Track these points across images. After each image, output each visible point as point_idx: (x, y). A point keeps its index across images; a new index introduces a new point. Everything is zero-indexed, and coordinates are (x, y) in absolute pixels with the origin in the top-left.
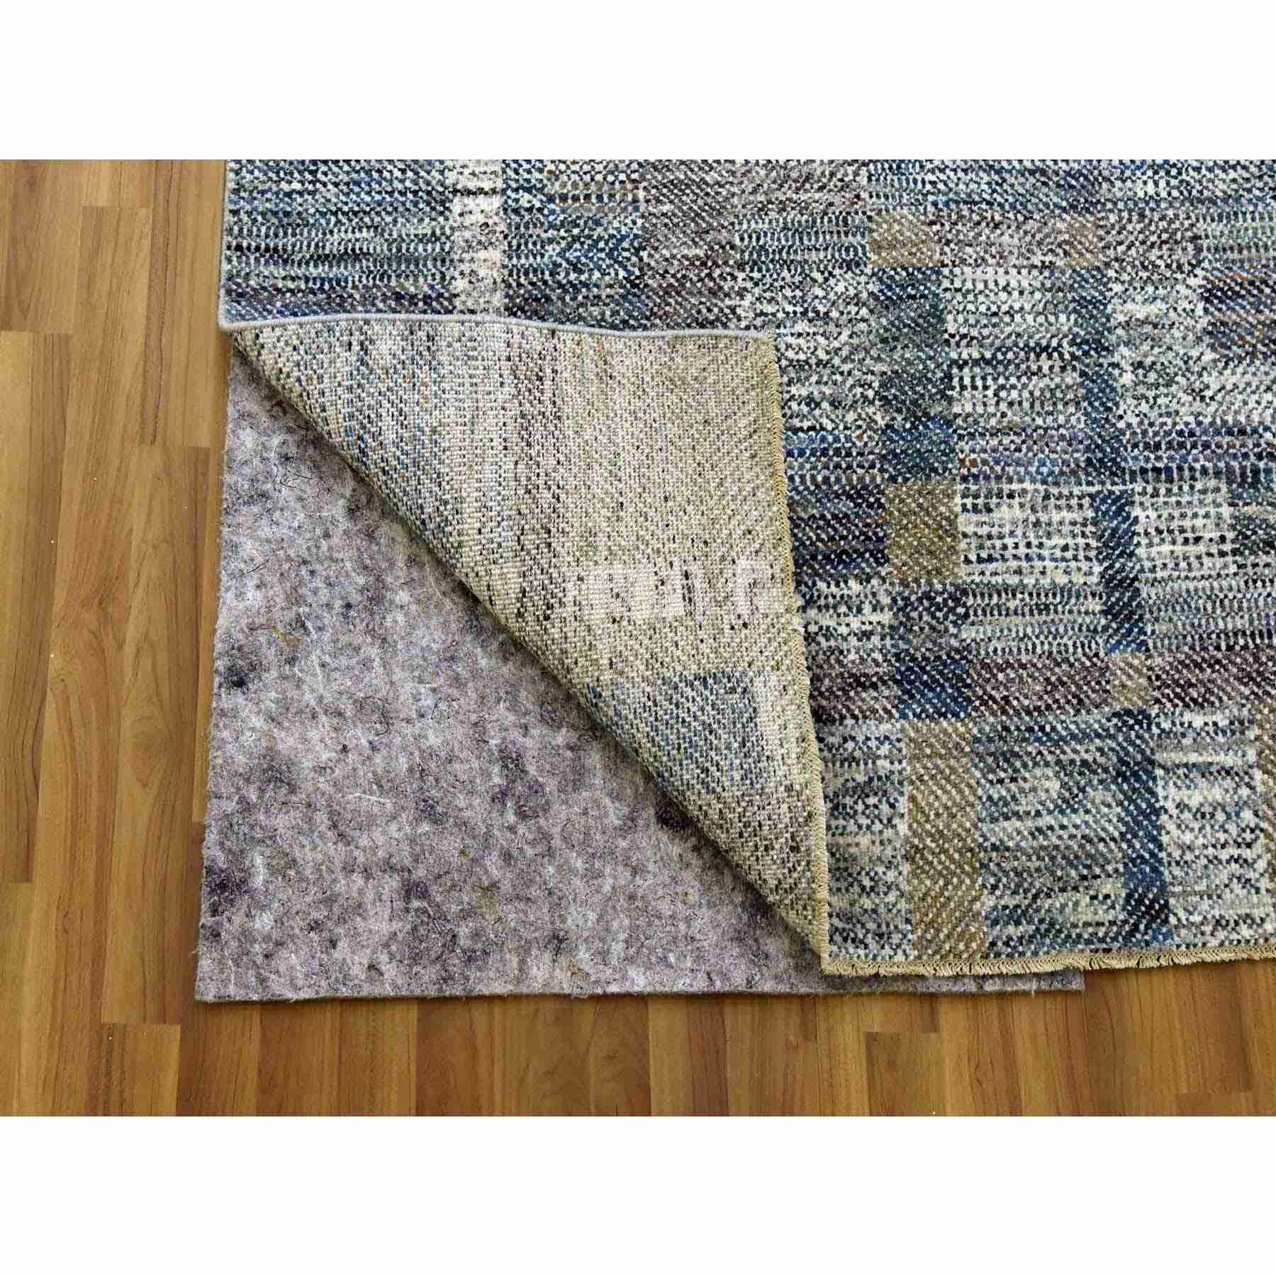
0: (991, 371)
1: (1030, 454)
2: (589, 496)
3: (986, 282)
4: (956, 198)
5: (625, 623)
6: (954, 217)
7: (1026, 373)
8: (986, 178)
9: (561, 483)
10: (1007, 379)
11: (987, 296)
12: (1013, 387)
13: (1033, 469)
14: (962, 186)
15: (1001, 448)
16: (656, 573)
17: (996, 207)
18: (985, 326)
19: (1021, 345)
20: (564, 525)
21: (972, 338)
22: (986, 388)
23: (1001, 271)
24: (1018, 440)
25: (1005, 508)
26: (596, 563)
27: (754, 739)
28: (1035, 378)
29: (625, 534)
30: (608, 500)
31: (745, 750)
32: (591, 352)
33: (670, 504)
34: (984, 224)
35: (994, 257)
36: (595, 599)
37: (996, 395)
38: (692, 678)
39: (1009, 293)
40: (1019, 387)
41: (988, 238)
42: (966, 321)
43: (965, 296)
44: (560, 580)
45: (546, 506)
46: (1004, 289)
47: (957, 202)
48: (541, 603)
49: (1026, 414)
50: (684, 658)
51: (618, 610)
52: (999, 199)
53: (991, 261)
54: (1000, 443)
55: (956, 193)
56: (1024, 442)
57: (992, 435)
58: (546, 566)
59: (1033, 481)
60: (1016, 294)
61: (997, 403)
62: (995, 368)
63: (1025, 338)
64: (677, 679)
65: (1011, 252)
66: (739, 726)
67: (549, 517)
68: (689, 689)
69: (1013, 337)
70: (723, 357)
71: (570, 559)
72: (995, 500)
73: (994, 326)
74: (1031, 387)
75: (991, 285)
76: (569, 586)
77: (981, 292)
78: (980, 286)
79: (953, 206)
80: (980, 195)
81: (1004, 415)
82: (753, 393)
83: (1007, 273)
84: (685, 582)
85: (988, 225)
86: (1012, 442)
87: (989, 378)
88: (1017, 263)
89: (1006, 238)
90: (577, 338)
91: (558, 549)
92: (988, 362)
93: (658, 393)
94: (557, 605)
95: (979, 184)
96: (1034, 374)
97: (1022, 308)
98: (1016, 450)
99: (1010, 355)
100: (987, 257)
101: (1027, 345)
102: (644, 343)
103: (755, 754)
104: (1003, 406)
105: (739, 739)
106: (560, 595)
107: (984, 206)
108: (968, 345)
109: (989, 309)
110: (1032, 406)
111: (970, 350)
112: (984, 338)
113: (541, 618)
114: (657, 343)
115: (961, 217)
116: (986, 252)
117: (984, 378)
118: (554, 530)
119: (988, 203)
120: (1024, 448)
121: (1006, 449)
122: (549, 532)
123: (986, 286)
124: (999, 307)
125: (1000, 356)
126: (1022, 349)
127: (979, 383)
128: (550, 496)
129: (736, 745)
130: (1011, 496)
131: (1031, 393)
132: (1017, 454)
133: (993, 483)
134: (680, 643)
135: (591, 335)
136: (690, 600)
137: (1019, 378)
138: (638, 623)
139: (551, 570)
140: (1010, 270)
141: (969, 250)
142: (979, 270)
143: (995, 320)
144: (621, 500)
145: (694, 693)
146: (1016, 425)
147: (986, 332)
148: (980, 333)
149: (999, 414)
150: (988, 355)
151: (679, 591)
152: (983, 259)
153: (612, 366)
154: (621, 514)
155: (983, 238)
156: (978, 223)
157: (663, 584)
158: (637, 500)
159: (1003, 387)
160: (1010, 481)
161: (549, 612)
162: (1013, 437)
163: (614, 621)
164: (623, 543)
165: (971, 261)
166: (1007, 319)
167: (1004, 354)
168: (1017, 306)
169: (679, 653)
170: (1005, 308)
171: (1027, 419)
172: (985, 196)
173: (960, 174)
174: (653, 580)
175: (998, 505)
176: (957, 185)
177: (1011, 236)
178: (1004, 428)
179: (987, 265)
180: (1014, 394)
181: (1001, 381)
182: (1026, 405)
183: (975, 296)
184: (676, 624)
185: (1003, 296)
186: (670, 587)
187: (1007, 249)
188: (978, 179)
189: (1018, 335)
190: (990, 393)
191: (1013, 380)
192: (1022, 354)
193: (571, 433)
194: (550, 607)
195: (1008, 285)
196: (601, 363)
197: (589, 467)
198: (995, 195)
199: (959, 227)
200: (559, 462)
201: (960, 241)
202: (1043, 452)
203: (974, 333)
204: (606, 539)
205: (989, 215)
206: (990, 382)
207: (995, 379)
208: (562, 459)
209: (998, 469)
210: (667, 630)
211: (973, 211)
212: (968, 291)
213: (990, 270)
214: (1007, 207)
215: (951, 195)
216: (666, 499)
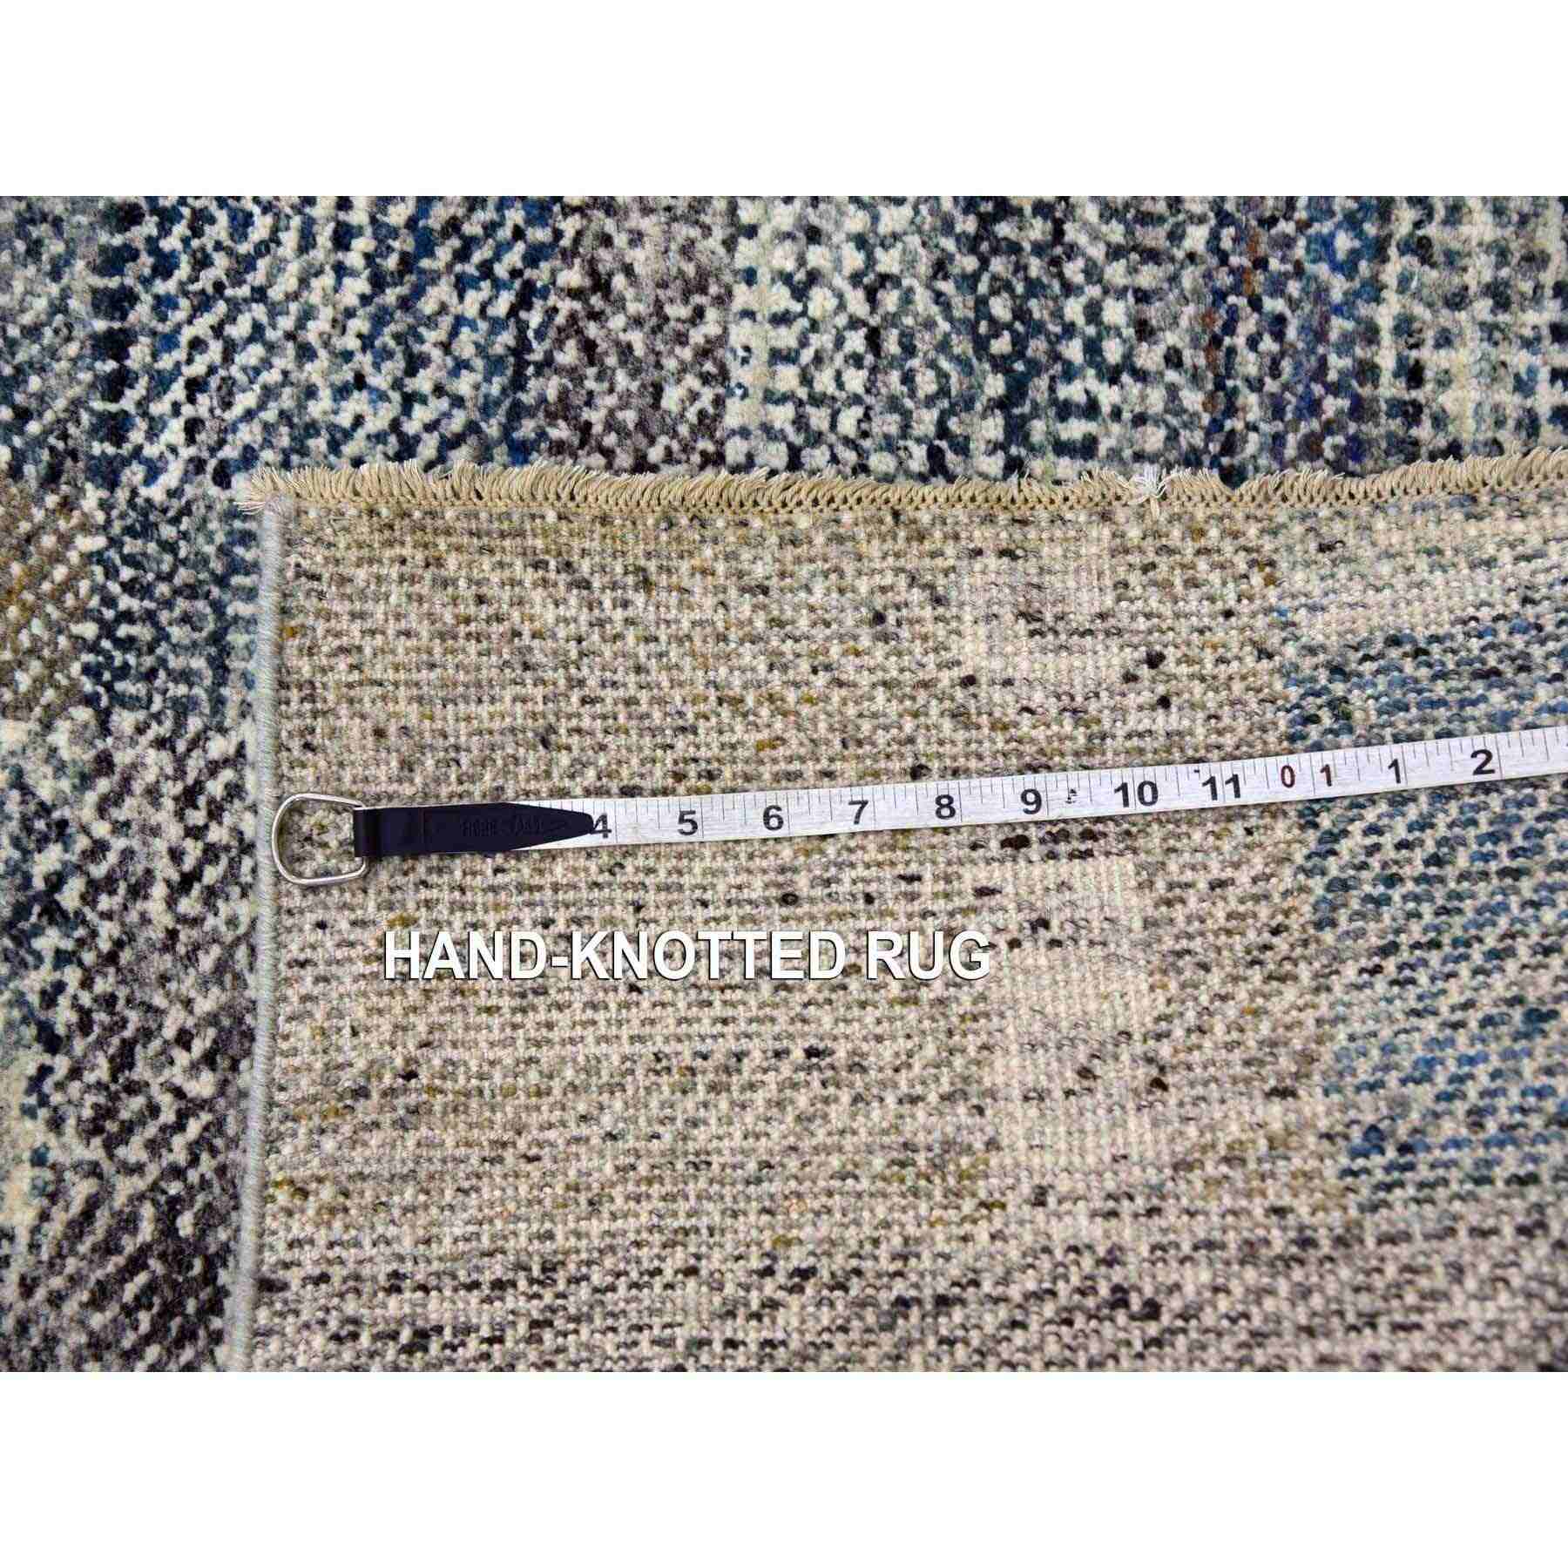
0: (1043, 382)
1: (1294, 288)
2: (793, 1164)
3: (778, 356)
4: (500, 416)
5: (1165, 1051)
6: (561, 431)
7: (1055, 262)
8: (442, 292)
9: (756, 1263)
10: (1069, 330)
11: (818, 359)
12: (1093, 312)
13: (1338, 287)
14: (464, 385)
15: (1271, 386)
16: (1014, 944)
17: (540, 275)
18: (908, 379)
19: (970, 263)
20: (883, 1252)
21: (943, 431)
22: (1091, 409)
23: (743, 296)
24: (1248, 325)
25: (1447, 400)
26: (992, 1144)
27: (1475, 644)
28: (1072, 232)
29: (903, 1044)
30: (802, 1100)
31: (1508, 670)
32: (329, 1144)
33: (802, 883)
34: (592, 330)
35: (699, 313)
36: (1097, 1151)
37: (1112, 376)
38: (1312, 836)
39: (814, 277)
40: (1094, 291)
41: (637, 322)
42: (889, 445)
43: (816, 439)
44: (1045, 1263)
45: (825, 1316)
46: (800, 293)
47: (517, 412)
48: (1107, 1329)
49: (1174, 279)
50: (1258, 863)
51: (1125, 1073)
52: (514, 257)
53: (710, 327)
54: (1256, 385)
55: (487, 408)
56: (1256, 304)
57: (1231, 410)
58: (1003, 1312)
59: (1374, 291)
60: (817, 256)
61: (1141, 376)
62: (1035, 368)
63: (949, 244)
64: (1318, 885)
65: (687, 250)
66: (1440, 688)
67: (863, 1304)
68: (1344, 846)
69: (947, 287)
70: (342, 663)
71: (982, 1232)
72: (1423, 432)
73: (909, 350)
74: (1097, 252)
75: (786, 338)
76: (1060, 1233)
77: (806, 380)
78: (787, 378)
79: (527, 429)
80: (497, 325)
81: (1173, 359)
82: (452, 561)
83: (750, 277)
84: (1035, 851)
85: (595, 316)
86: (1253, 343)
87: (1064, 391)
88: (719, 234)
89: (640, 258)
90: (283, 1197)
91: (954, 1271)
92: (1017, 389)
93: (454, 907)
94: (1117, 1275)
95: (459, 321)
96: (1058, 233)
97: (861, 242)
98: (1279, 336)
99: (1000, 308)
100: (697, 336)
101: (971, 244)
102: (294, 950)
103: (1519, 642)
104: (1150, 357)
105: (1479, 688)
106: (1087, 1262)
107: (534, 318)
108: (962, 448)
109: (857, 360)
110: (1152, 256)
111: (979, 447)
112: (944, 391)
113: (1153, 1329)
114: (296, 901)
115: (563, 409)
116: (681, 339)
117: (1065, 410)
118: (900, 1288)
119: (525, 299)
120: (1274, 305)
121: (1275, 371)
122: (903, 1303)
123: (789, 357)
124: (855, 323)
125: (1002, 345)
126: (984, 263)
127: (1075, 429)
128: (794, 1301)
129: (1497, 697)
130: (1413, 374)
131: (1115, 253)
132: (1291, 333)
133: (1370, 430)
134: (1216, 872)
135: (271, 1143)
136: (1088, 835)
137: (1069, 289)
138: (1161, 1008)
139: (1015, 1292)
140: (741, 261)
141: (672, 398)
142: (738, 373)
143: (891, 345)
144: (798, 1054)
145: (1356, 828)
146: (1206, 318)
147: (927, 383)
148: (930, 401)
149: (1172, 376)
150: (995, 385)
151: (1065, 868)
152: (704, 353)
153: (373, 1070)
154: (841, 1053)
155: (637, 338)
156: (589, 347)
157: (1045, 924)
158: (798, 998)
159: (1093, 349)
160: (1368, 372)
161: (1136, 1303)
162: (1240, 341)
163: (1159, 1084)
164: (930, 1051)
165: (707, 395)
166: (890, 300)
167: (997, 328)
168: (854, 259)
169: (1243, 877)
170: (857, 303)
171: (1189, 278)
172: (501, 307)
173: (423, 382)
174: (1035, 955)
175: (1439, 421)
176: (458, 402)
177: (637, 238)
178: (1212, 365)
179: (722, 339)
180: (1115, 312)
181: (1074, 351)
182: (1148, 277)
183: (817, 400)
184: (1160, 885)
185: (820, 302)
186: (1054, 901)
187: (675, 261)
188: (446, 322)
189: (941, 268)
190: (1108, 396)
191: (1074, 310)
192: (998, 265)
193: (595, 1227)
194: (1120, 1298)
195: (787, 278)
196: (366, 1110)
197: (699, 1164)
198: (501, 270)
199: (596, 417)
200: (691, 1271)
201: (642, 425)
202: (1287, 243)
203: (926, 421)
204: (920, 1112)
205: (566, 306)
206: (1073, 392)
207: (1069, 374)
208: (679, 1258)
209: (1333, 406)
210: (1179, 913)
211: (548, 362)
212: (800, 422)
213: (741, 333)
214: (540, 235)
215: (492, 429)
216: (789, 899)
